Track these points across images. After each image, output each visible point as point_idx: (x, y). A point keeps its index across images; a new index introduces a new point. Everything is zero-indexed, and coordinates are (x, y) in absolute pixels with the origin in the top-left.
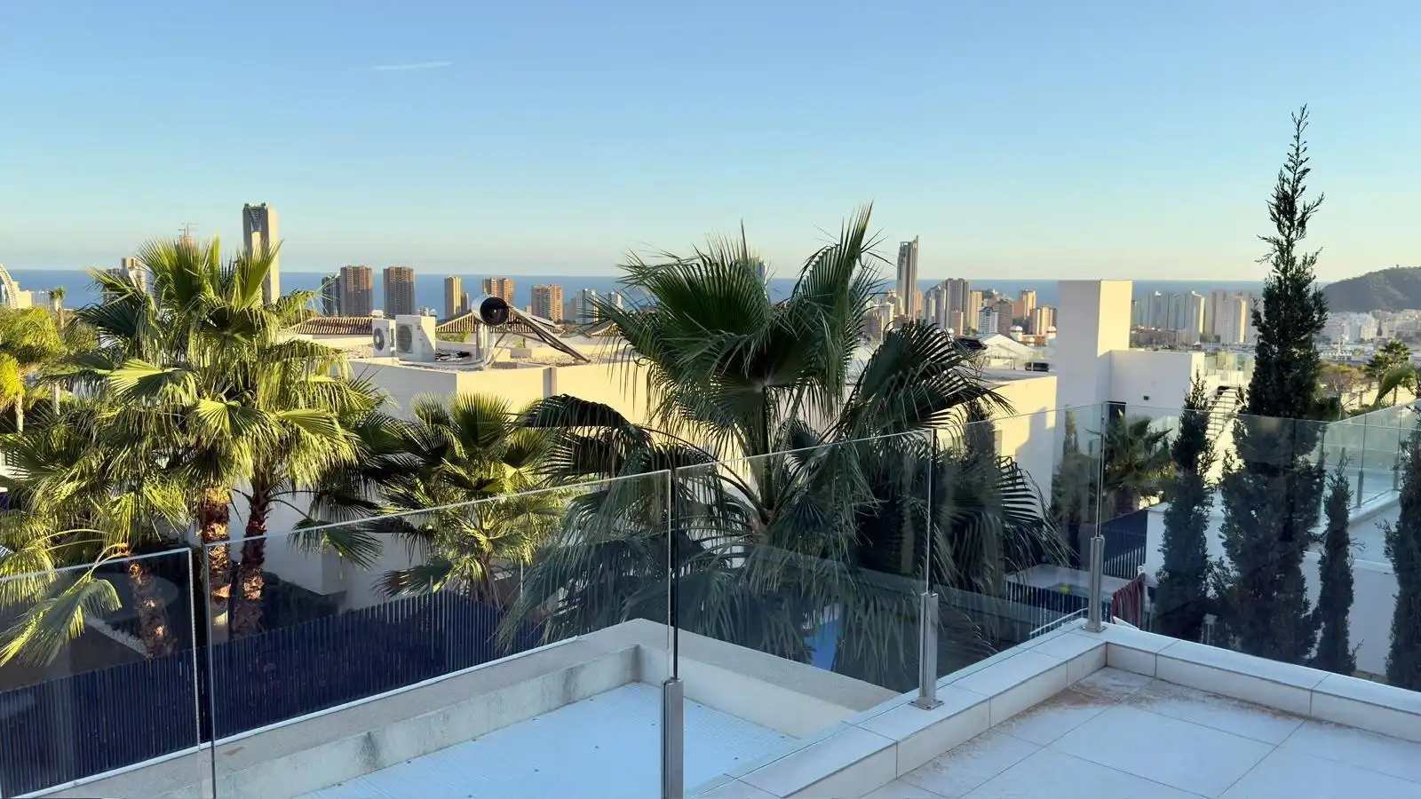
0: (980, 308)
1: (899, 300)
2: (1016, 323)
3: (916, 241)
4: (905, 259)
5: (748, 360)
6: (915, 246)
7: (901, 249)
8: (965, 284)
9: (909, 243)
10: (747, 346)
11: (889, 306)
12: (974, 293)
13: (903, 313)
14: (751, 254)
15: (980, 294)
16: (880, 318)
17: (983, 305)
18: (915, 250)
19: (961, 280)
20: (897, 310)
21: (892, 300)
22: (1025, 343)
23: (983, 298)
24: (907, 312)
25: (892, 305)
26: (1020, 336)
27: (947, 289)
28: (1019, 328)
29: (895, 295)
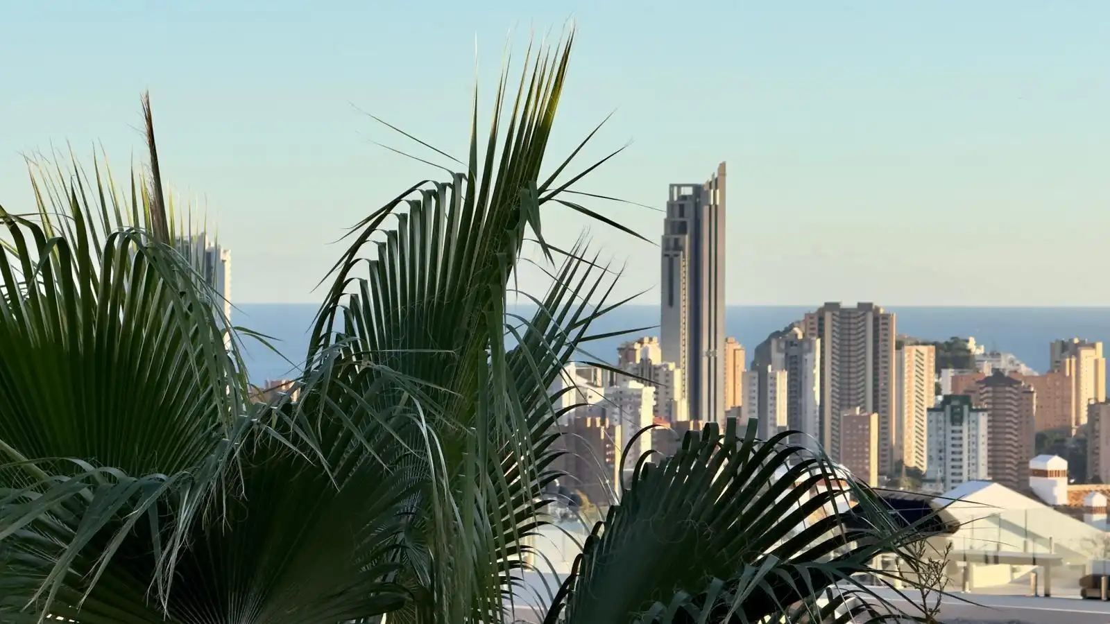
0: (931, 400)
1: (669, 375)
2: (1049, 443)
3: (717, 183)
4: (687, 240)
5: (167, 560)
6: (714, 197)
7: (671, 205)
8: (880, 321)
9: (698, 189)
10: (167, 509)
11: (637, 397)
12: (910, 353)
13: (683, 414)
14: (181, 224)
15: (928, 353)
16: (611, 431)
17: (938, 391)
18: (716, 212)
19: (865, 307)
20: (665, 408)
21: (647, 374)
22: (1077, 512)
23: (939, 367)
24: (695, 412)
25: (648, 392)
26: (1062, 490)
27: (821, 335)
28: (1057, 463)
29: (655, 357)
